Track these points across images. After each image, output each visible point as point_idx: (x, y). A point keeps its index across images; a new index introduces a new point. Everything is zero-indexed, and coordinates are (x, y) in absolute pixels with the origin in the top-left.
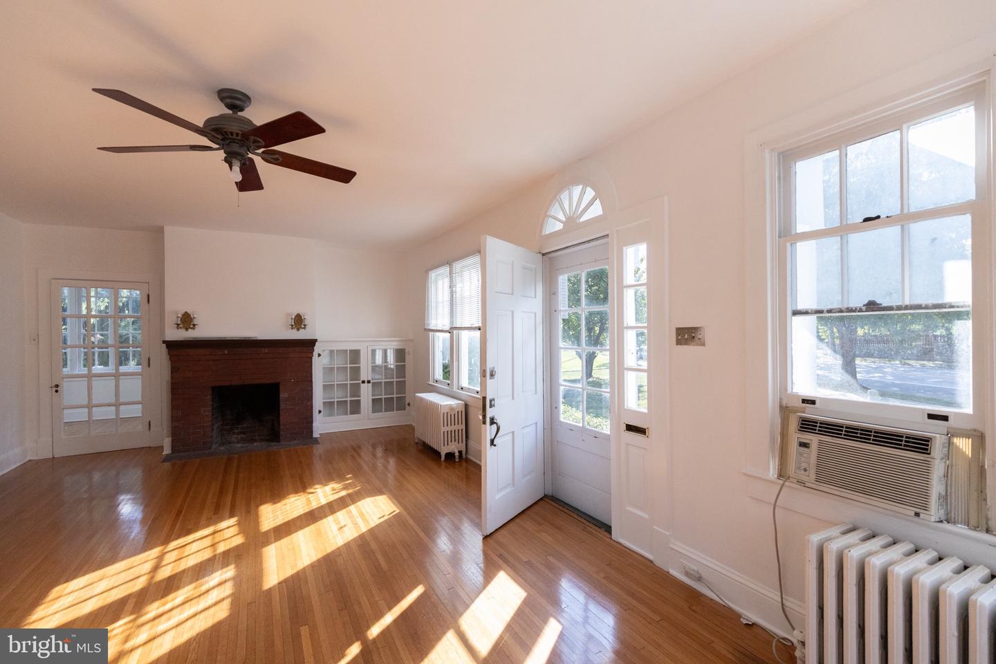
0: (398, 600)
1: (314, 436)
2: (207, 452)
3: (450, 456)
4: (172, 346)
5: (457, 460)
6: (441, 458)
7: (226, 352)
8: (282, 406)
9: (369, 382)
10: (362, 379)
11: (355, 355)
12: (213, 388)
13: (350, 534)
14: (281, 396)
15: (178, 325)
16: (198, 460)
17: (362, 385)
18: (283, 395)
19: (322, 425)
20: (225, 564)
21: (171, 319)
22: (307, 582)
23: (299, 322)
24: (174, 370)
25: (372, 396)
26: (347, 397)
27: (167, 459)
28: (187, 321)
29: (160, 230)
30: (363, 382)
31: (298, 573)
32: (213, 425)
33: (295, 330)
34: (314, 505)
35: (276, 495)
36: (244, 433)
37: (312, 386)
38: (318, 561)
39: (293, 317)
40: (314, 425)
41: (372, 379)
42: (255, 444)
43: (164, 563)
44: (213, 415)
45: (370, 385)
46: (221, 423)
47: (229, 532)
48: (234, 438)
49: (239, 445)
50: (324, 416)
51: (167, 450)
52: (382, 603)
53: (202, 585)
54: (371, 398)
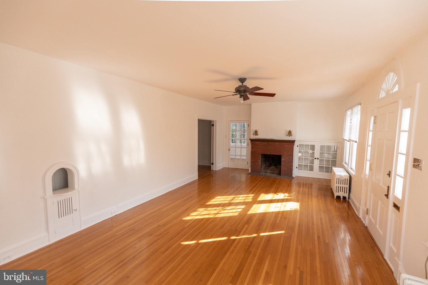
0: (273, 231)
1: (293, 176)
2: (259, 174)
3: (338, 197)
4: (252, 140)
5: (342, 200)
6: (334, 197)
7: (266, 143)
8: (282, 163)
9: (318, 159)
10: (315, 157)
11: (313, 147)
12: (262, 155)
13: (277, 210)
14: (282, 160)
15: (254, 134)
16: (256, 176)
17: (315, 160)
18: (283, 160)
19: (296, 173)
20: (242, 205)
21: (252, 132)
22: (255, 216)
23: (290, 133)
24: (252, 148)
25: (319, 165)
26: (308, 164)
27: (249, 174)
28: (256, 133)
29: (251, 105)
30: (315, 158)
31: (255, 214)
32: (261, 166)
33: (288, 136)
34: (274, 198)
35: (267, 192)
36: (271, 170)
37: (293, 158)
38: (262, 213)
39: (288, 132)
40: (293, 172)
41: (320, 158)
42: (273, 175)
43: (234, 199)
44: (261, 163)
45: (319, 160)
46: (265, 166)
47: (250, 197)
48: (268, 171)
49: (269, 174)
50: (298, 170)
51: (250, 171)
52: (268, 230)
53: (237, 207)
54: (318, 165)
